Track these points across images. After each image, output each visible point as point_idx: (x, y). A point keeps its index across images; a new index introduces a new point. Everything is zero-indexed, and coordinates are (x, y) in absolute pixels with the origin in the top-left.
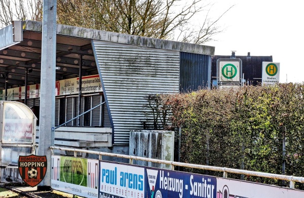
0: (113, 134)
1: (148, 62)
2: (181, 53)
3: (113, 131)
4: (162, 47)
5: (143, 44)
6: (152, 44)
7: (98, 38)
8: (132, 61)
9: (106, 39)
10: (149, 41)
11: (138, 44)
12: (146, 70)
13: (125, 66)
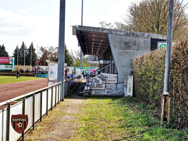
0: (117, 77)
1: (135, 44)
2: (151, 39)
3: (118, 76)
4: (142, 36)
5: (133, 35)
6: (137, 35)
7: (111, 33)
8: (126, 43)
9: (115, 33)
10: (135, 34)
11: (130, 35)
12: (134, 47)
13: (123, 46)
